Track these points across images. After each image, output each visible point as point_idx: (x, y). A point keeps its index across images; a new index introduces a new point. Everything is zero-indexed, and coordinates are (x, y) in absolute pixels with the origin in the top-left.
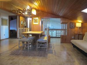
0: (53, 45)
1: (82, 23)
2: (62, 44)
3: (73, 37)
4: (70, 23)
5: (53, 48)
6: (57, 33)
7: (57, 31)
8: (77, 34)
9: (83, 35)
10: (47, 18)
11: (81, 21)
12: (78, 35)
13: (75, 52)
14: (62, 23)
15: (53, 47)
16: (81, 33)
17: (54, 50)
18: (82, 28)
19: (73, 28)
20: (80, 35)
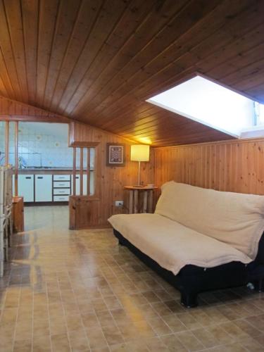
0: (36, 240)
1: (152, 147)
2: (77, 232)
3: (117, 203)
4: (108, 145)
5: (35, 258)
6: (56, 185)
7: (57, 177)
8: (133, 190)
9: (156, 194)
10: (17, 121)
11: (147, 140)
12: (136, 193)
13: (127, 264)
14: (74, 145)
15: (32, 251)
16: (150, 186)
17: (38, 268)
18: (152, 164)
19: (118, 165)
20: (146, 193)
